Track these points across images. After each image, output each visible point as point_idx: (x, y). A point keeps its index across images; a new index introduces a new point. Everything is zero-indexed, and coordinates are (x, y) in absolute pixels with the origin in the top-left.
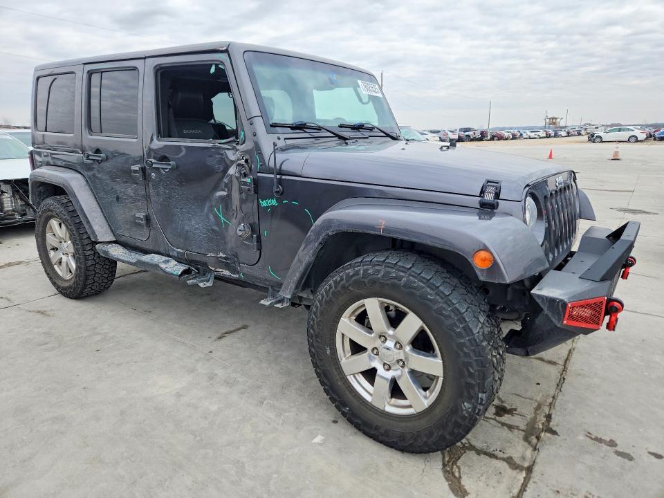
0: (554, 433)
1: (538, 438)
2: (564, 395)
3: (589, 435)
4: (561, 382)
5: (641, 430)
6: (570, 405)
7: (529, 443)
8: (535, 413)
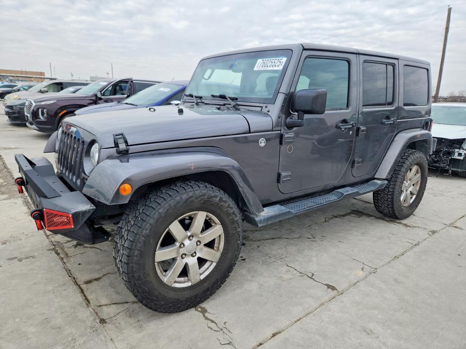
0: (49, 250)
1: (54, 245)
2: (60, 267)
3: (33, 257)
4: (69, 274)
5: (8, 274)
6: (53, 264)
7: (56, 242)
8: (65, 252)
